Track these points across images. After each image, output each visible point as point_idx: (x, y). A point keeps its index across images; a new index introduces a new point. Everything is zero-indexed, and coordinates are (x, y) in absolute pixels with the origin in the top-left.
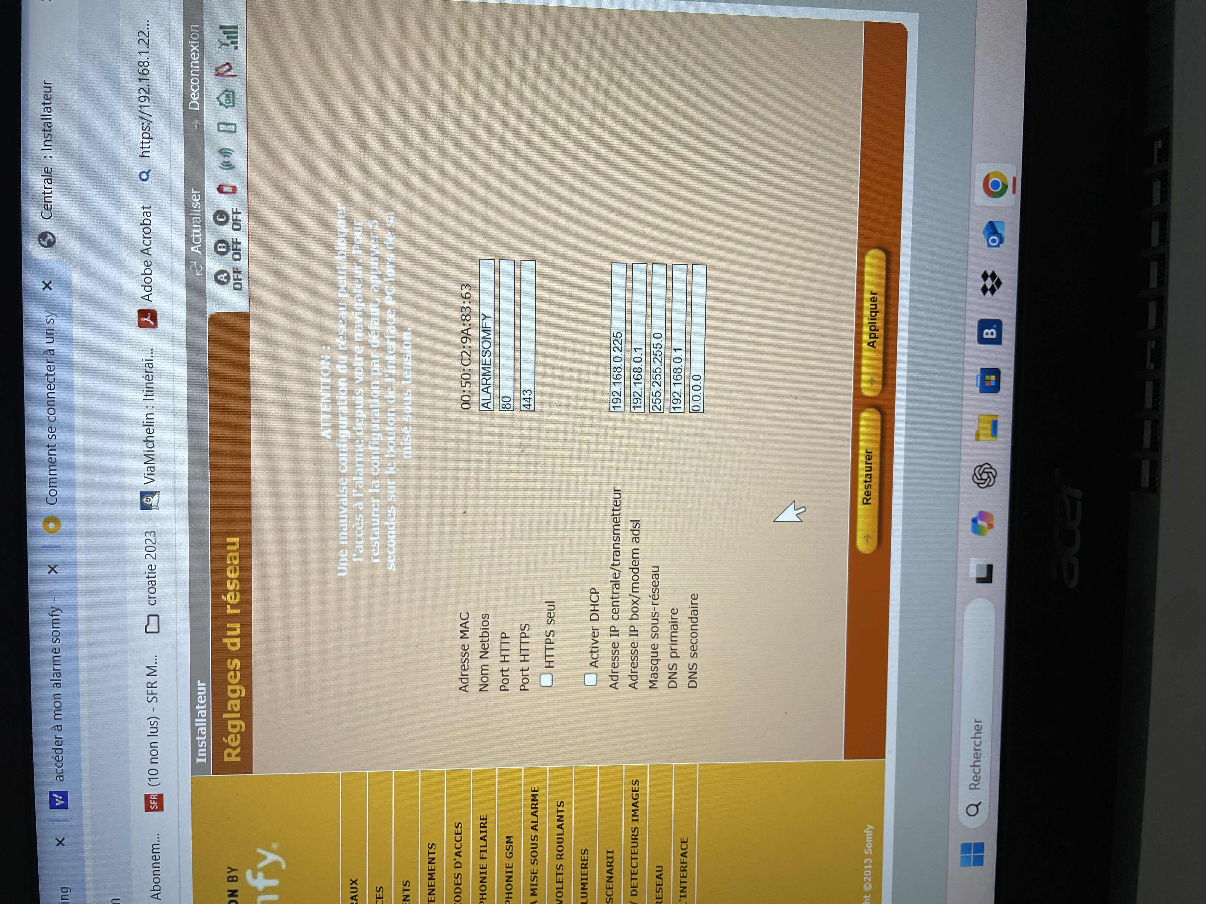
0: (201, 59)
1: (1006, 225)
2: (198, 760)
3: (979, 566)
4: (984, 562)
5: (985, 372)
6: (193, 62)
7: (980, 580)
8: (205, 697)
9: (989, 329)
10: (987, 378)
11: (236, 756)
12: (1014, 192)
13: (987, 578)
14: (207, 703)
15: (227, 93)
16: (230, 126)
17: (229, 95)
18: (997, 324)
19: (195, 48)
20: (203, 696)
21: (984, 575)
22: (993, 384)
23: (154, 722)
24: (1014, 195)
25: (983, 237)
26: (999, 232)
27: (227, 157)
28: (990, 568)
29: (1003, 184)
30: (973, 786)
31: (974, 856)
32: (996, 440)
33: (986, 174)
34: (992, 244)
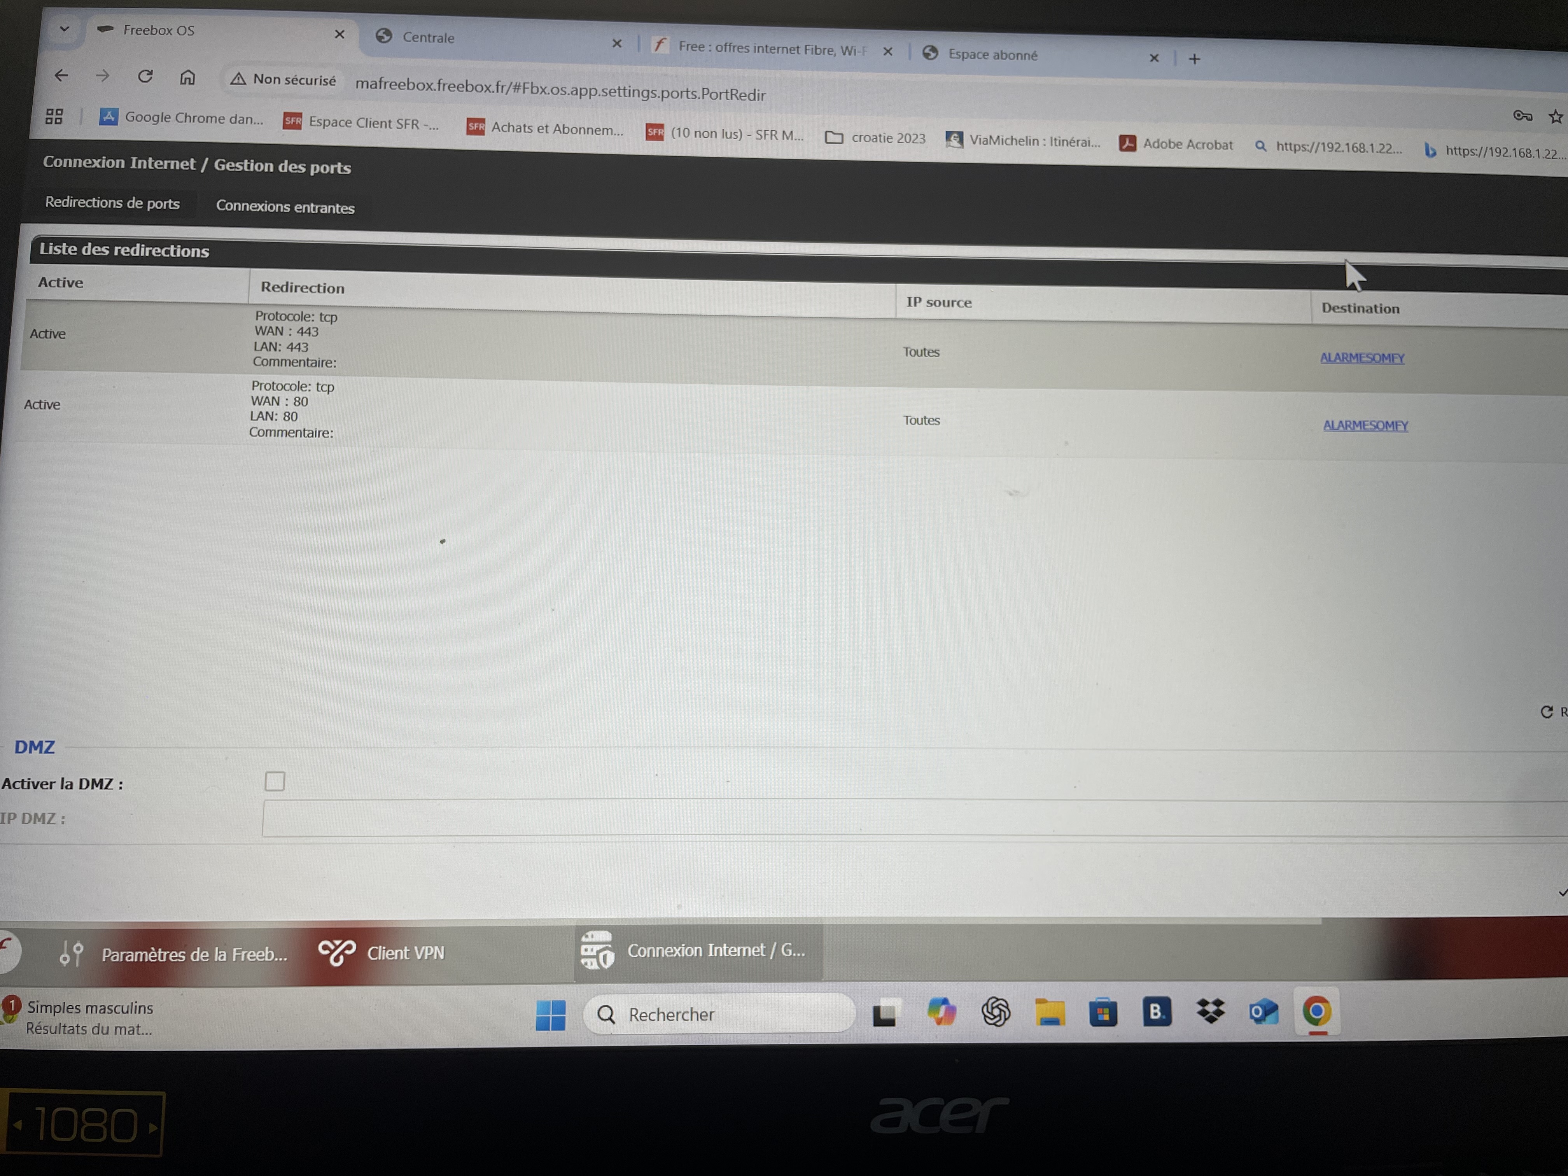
1: (1274, 1025)
3: (892, 1009)
4: (898, 1016)
5: (1113, 1008)
7: (877, 1010)
9: (1161, 1011)
10: (1106, 1010)
12: (1312, 1033)
13: (879, 1021)
18: (1166, 1021)
21: (883, 1016)
22: (1100, 1018)
23: (736, 135)
24: (1308, 1034)
25: (1261, 999)
26: (1269, 1018)
28: (891, 1023)
29: (1320, 1019)
30: (634, 1012)
31: (549, 1017)
32: (1037, 1024)
33: (1328, 999)
34: (1253, 1009)
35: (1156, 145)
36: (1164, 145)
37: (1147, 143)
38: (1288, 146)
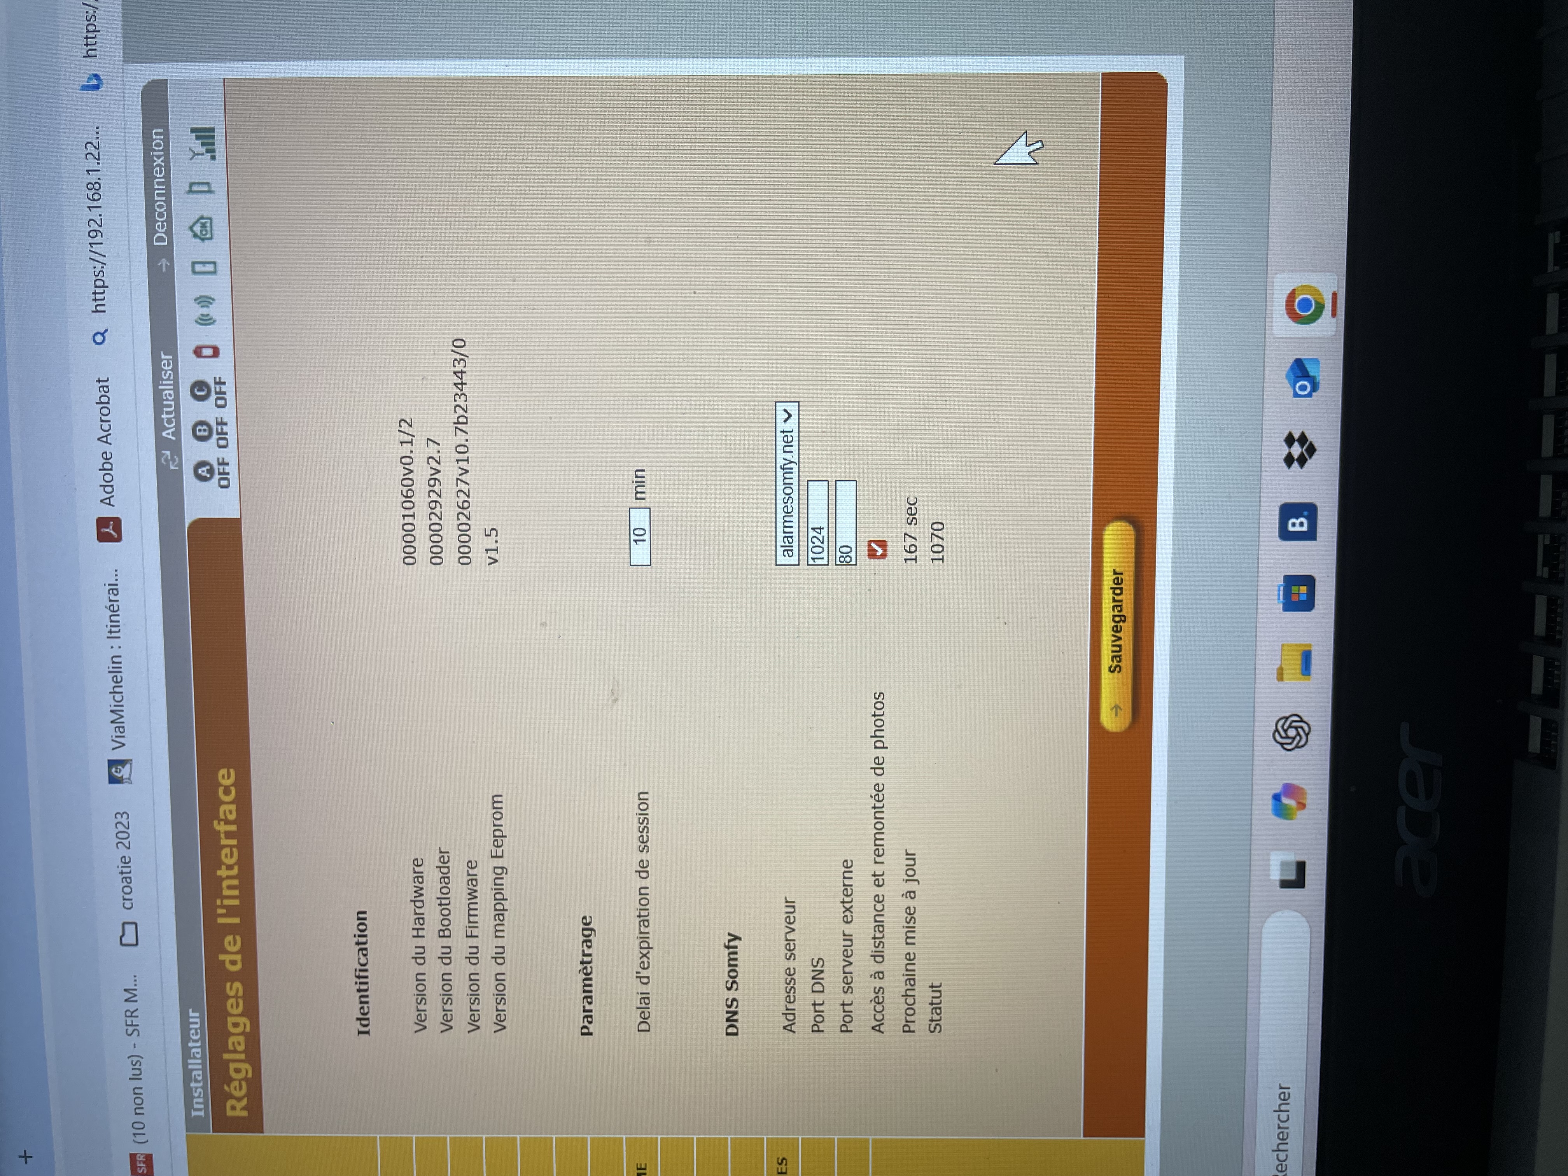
0: (167, 176)
1: (1321, 364)
2: (194, 1113)
3: (1284, 865)
4: (1294, 858)
5: (1291, 581)
6: (157, 180)
7: (1286, 884)
8: (199, 1031)
9: (1297, 518)
10: (1295, 589)
11: (243, 1109)
12: (1334, 314)
13: (1299, 882)
14: (202, 1039)
15: (203, 221)
16: (207, 265)
17: (206, 222)
18: (1309, 511)
19: (159, 161)
20: (196, 1029)
21: (1292, 876)
22: (1303, 598)
23: (136, 1062)
24: (1334, 320)
25: (1286, 381)
27: (205, 309)
28: (1301, 867)
29: (1316, 302)
32: (1308, 680)
33: (1291, 289)
34: (1300, 393)
35: (109, 489)
36: (108, 478)
37: (107, 501)
38: (98, 296)
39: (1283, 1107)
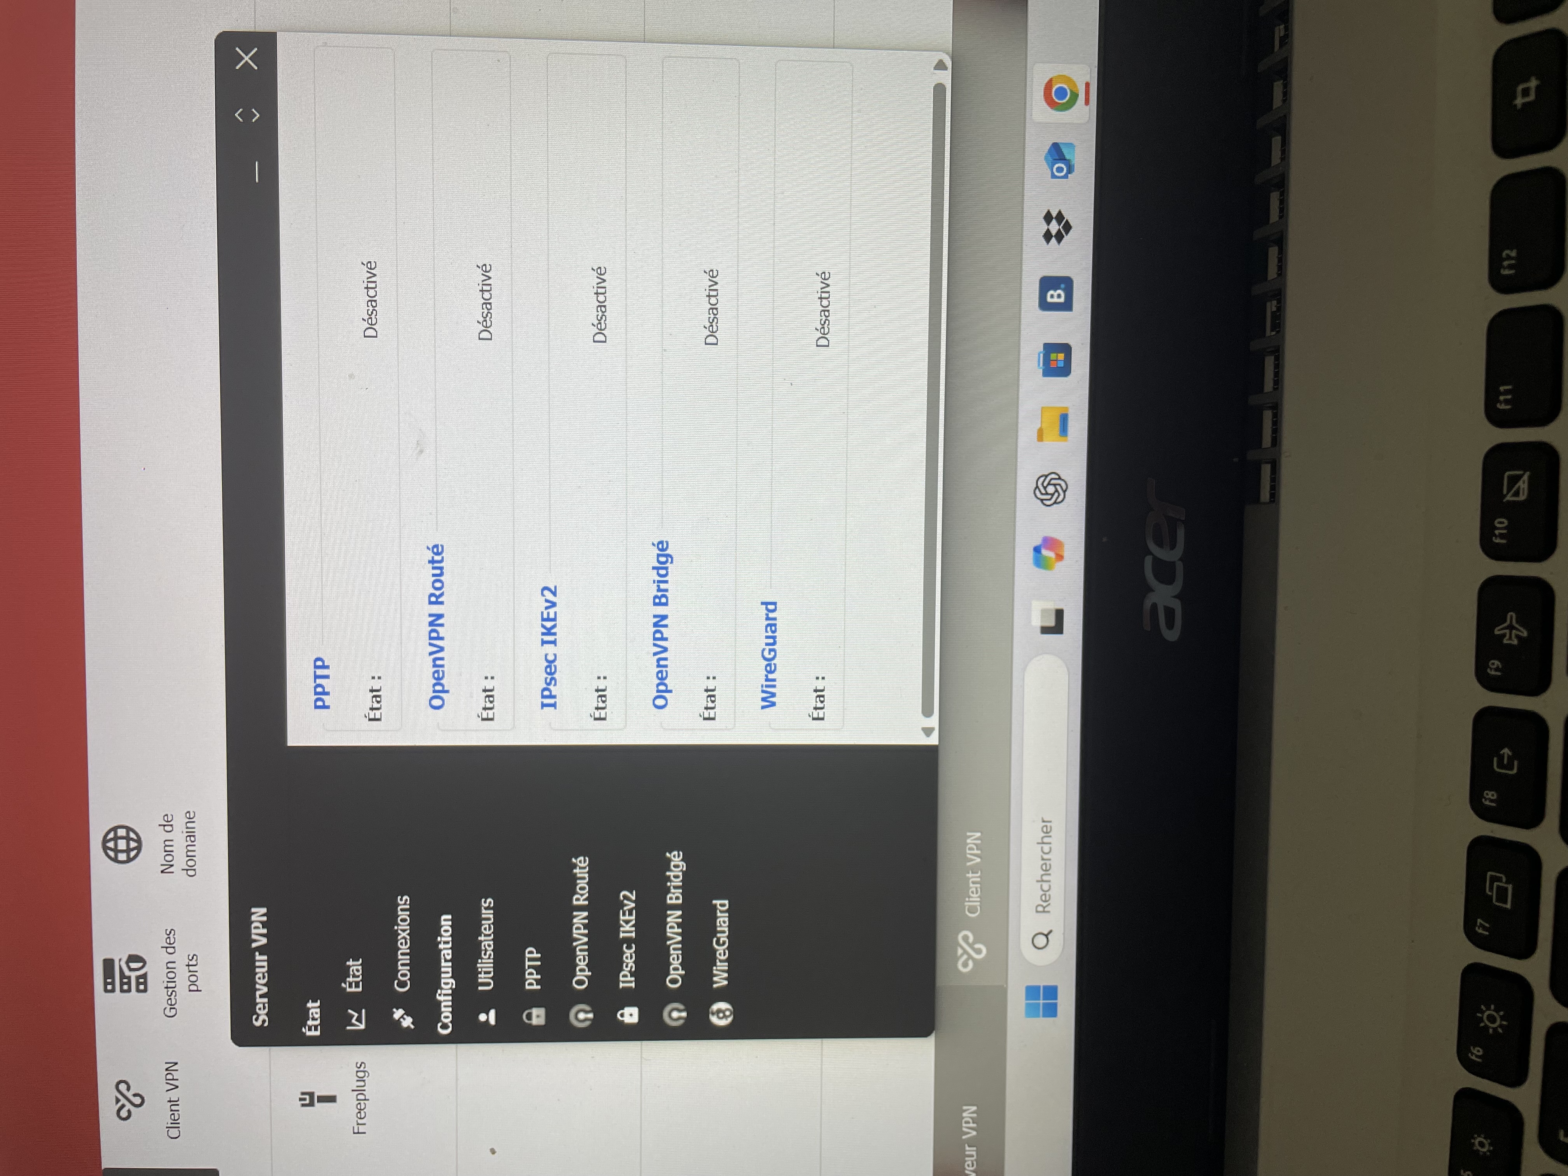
1: (1076, 148)
3: (1044, 612)
4: (1053, 606)
5: (1050, 348)
7: (1045, 630)
9: (1055, 290)
10: (1053, 356)
12: (1087, 102)
13: (1057, 628)
18: (1066, 283)
21: (1051, 623)
22: (1061, 364)
24: (1088, 107)
25: (1044, 164)
26: (1067, 157)
28: (1059, 614)
29: (1071, 91)
30: (1040, 909)
31: (1044, 1004)
32: (1066, 441)
33: (1048, 79)
34: (1056, 174)
39: (1046, 840)
